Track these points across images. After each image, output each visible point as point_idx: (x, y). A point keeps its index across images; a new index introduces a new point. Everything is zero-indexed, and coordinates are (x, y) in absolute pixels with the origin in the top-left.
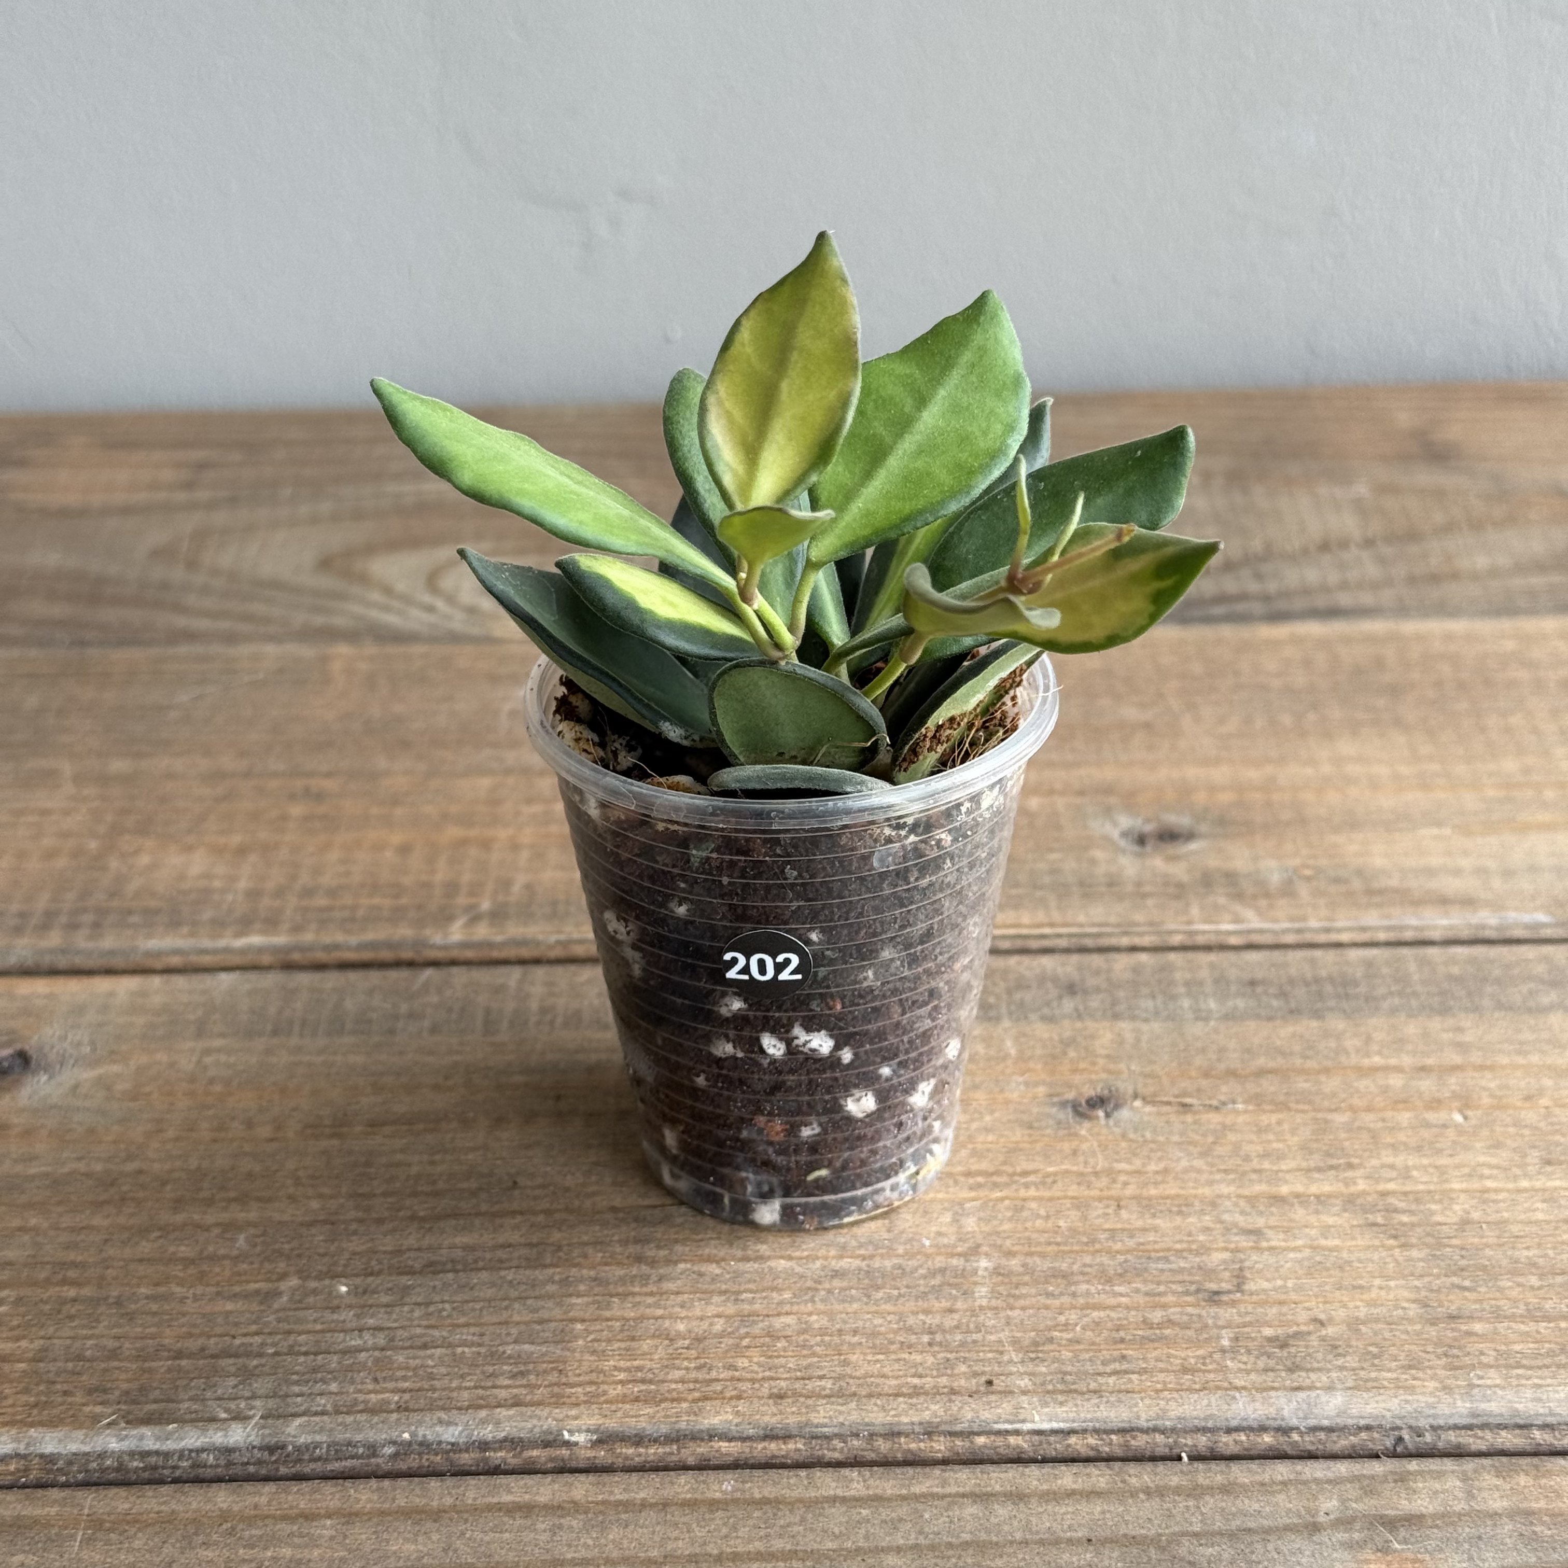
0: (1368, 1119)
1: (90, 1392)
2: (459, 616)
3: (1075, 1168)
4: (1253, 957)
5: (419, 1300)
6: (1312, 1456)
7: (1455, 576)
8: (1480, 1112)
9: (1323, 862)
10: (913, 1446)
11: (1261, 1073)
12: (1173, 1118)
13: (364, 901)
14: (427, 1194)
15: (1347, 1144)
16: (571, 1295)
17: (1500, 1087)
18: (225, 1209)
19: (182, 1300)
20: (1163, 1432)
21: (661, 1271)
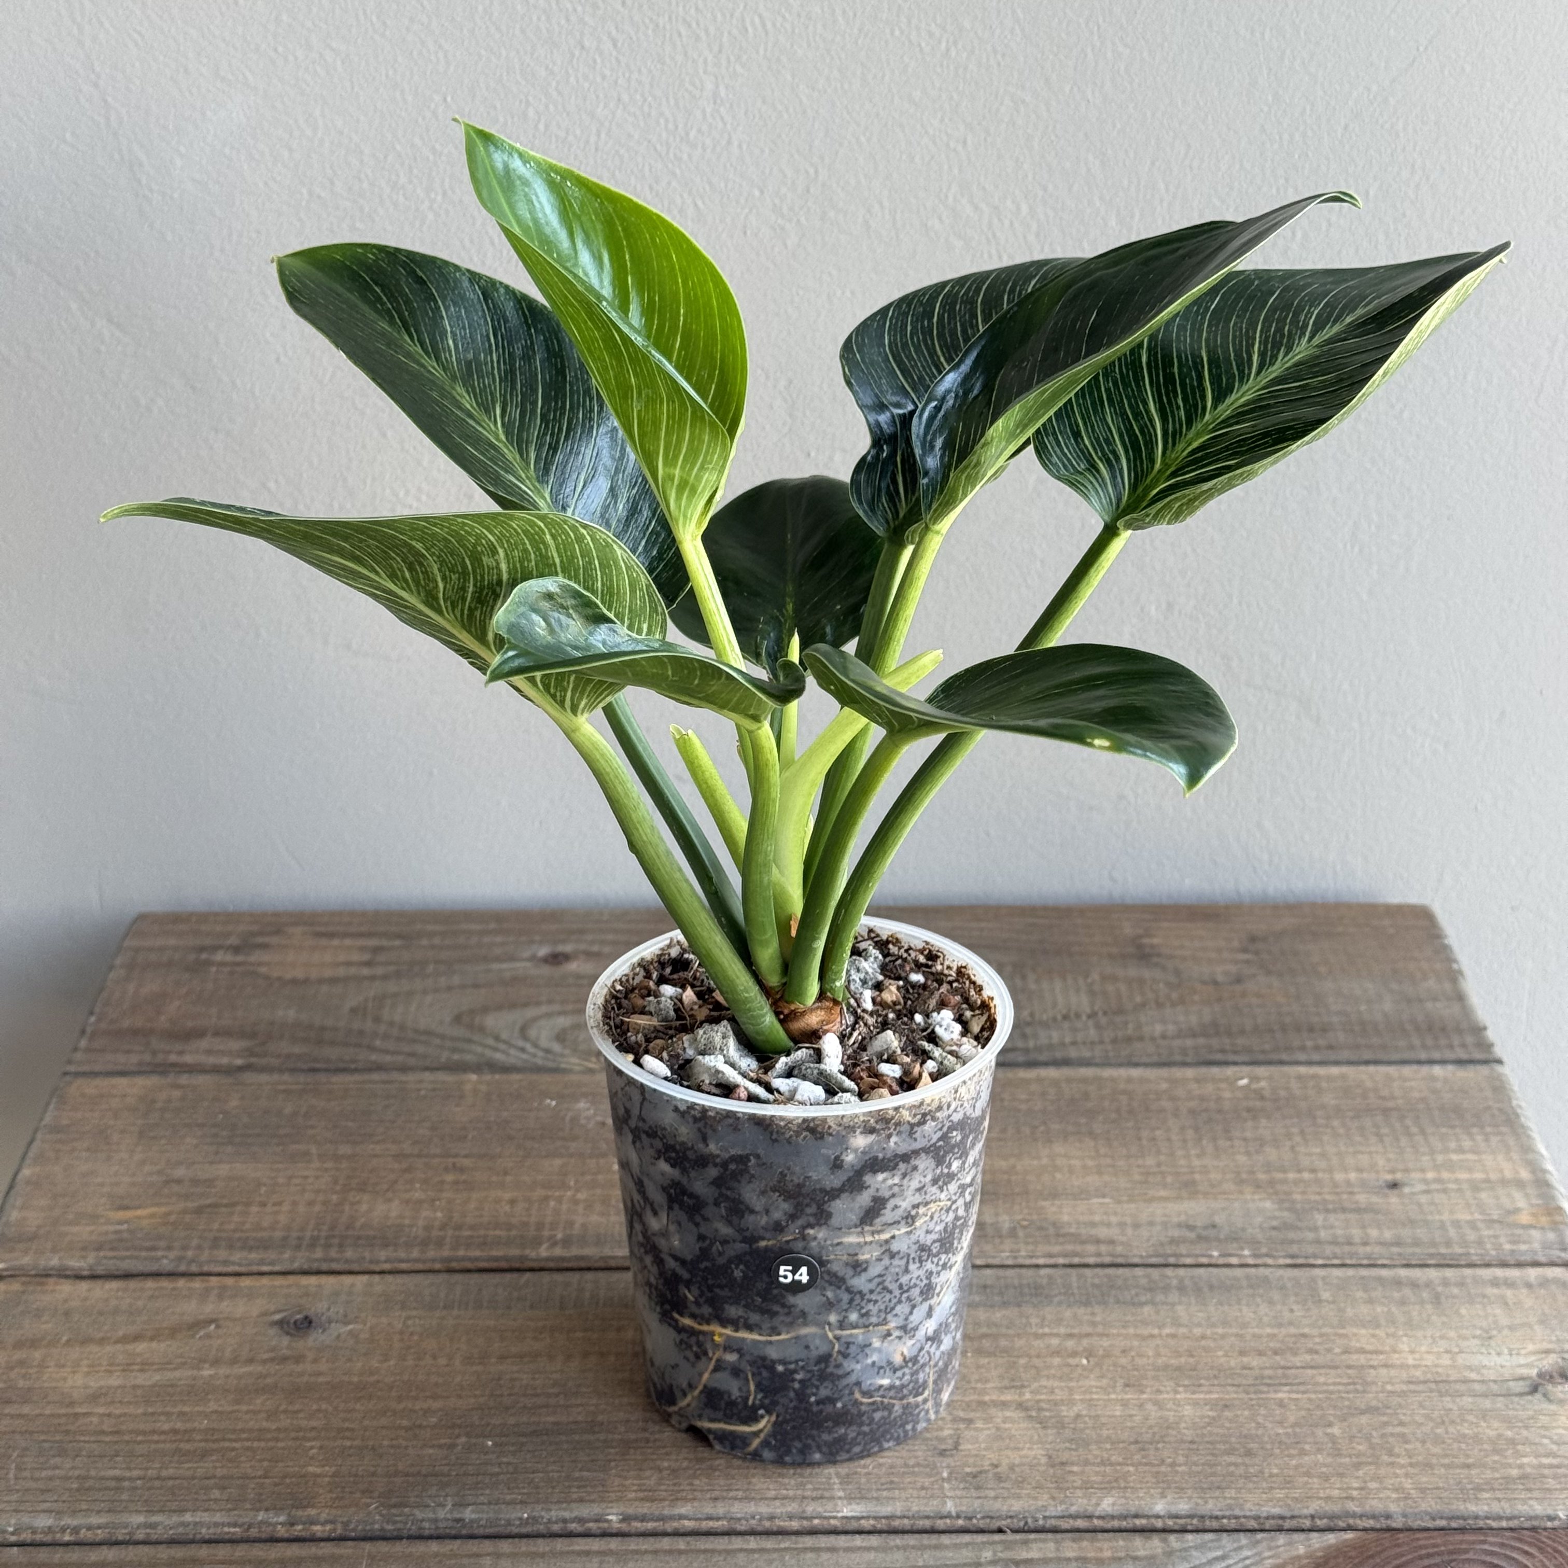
0: (1036, 1361)
1: (363, 1492)
2: (540, 1054)
4: (988, 1272)
5: (530, 1449)
6: (982, 1531)
7: (1141, 1039)
8: (1096, 1359)
9: (1035, 1217)
10: (782, 1524)
13: (491, 1233)
14: (532, 1396)
15: (1023, 1375)
16: (608, 1448)
17: (1110, 1346)
18: (424, 1402)
19: (406, 1448)
20: (907, 1518)
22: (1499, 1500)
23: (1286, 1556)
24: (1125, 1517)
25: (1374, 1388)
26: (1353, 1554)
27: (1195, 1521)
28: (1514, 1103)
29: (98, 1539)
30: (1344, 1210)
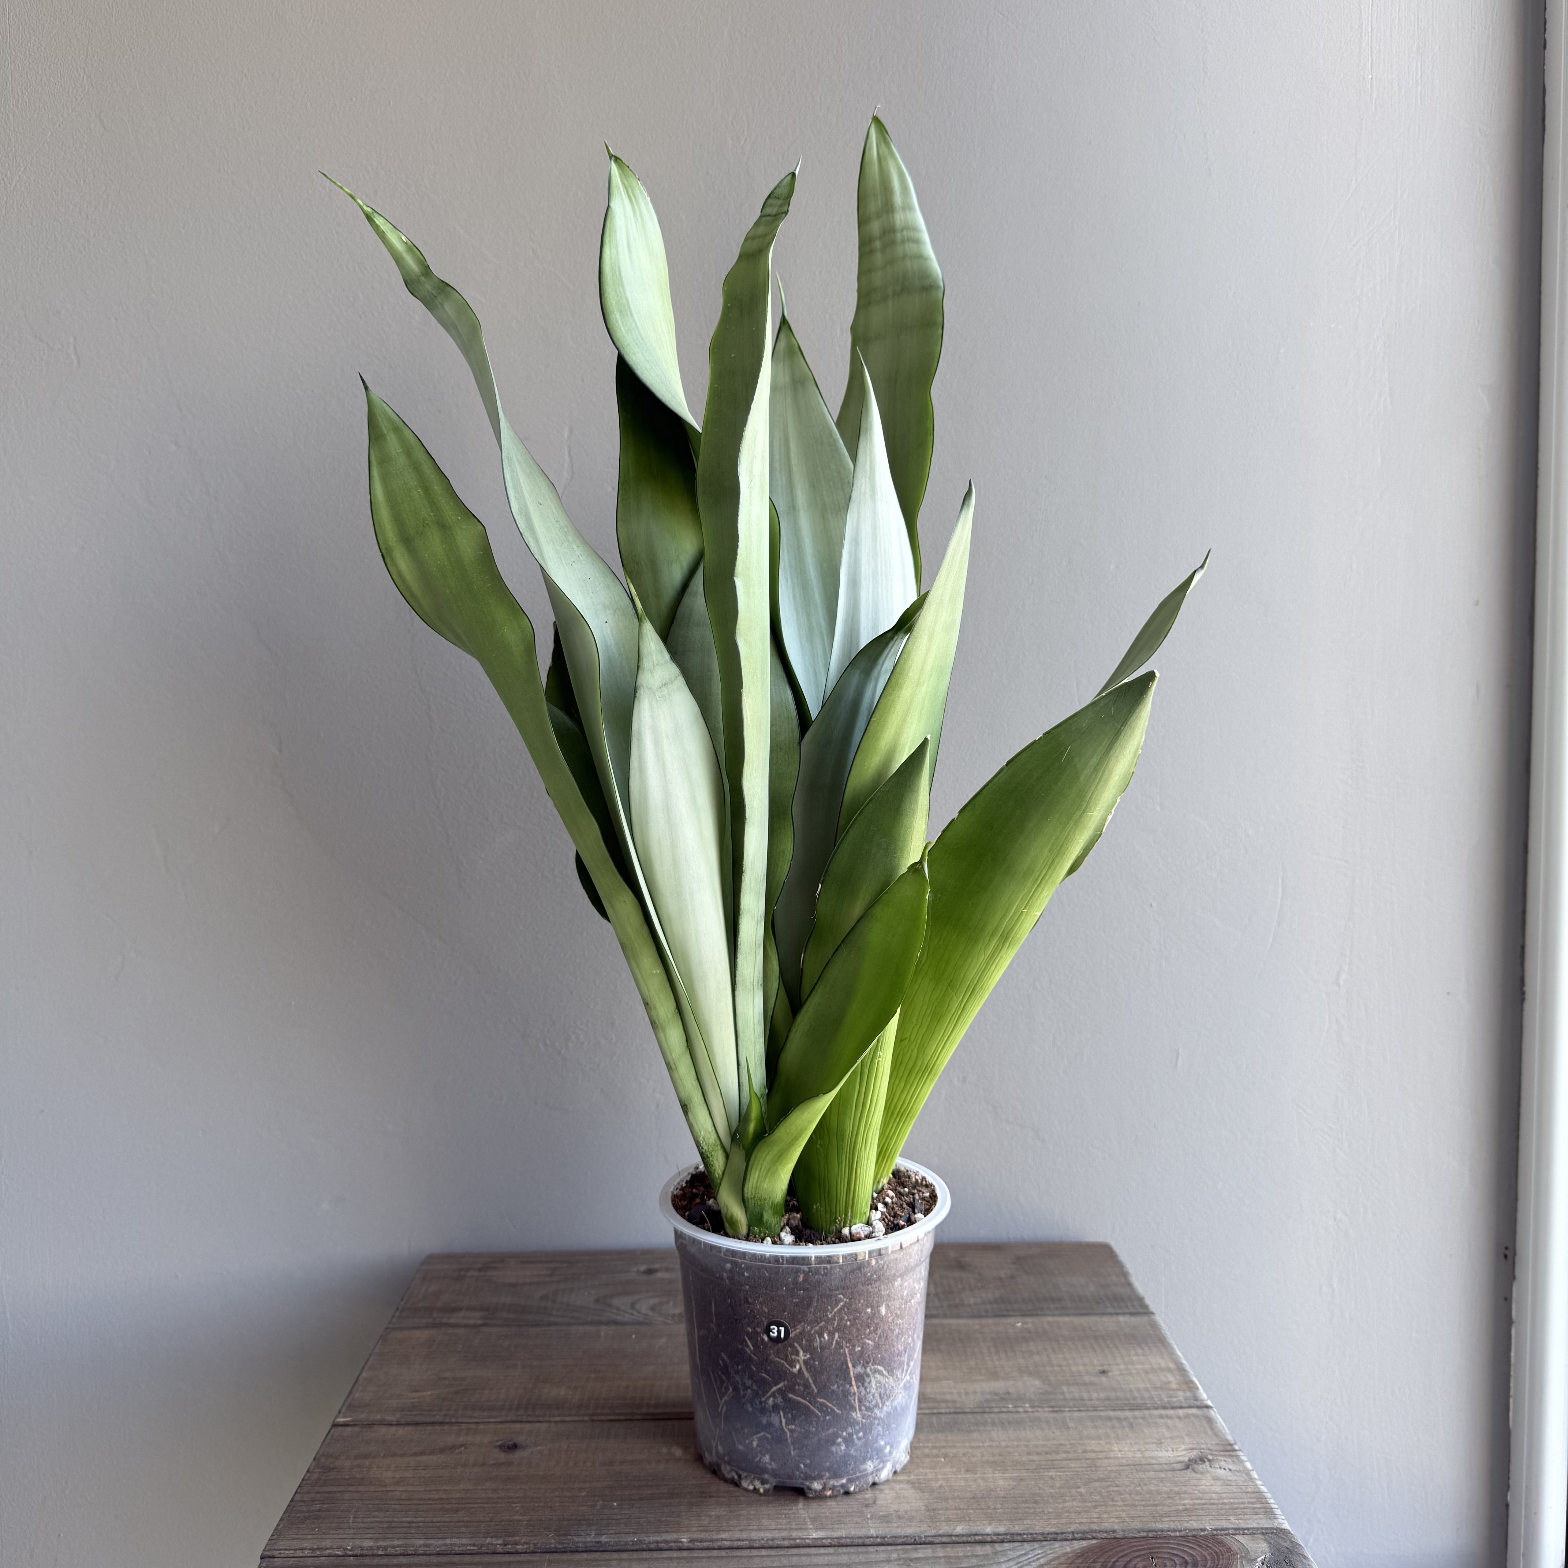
1: (545, 1528)
10: (779, 1542)
19: (569, 1506)
20: (849, 1538)
22: (1174, 1521)
23: (1060, 1552)
24: (970, 1535)
25: (1101, 1469)
26: (1097, 1551)
27: (1008, 1537)
28: (1163, 1332)
29: (398, 1552)
30: (1077, 1384)
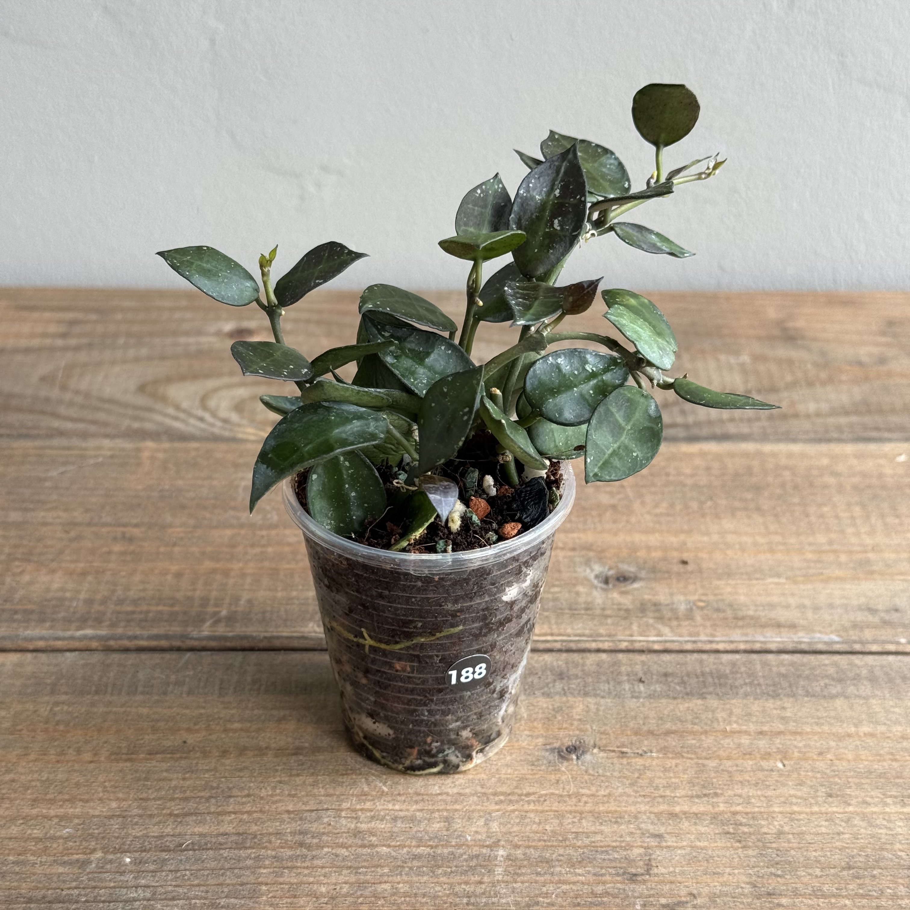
0: (728, 763)
2: (219, 424)
3: (557, 792)
4: (666, 657)
5: (172, 868)
7: (796, 416)
8: (792, 763)
9: (711, 598)
11: (668, 733)
12: (615, 761)
13: (154, 608)
14: (180, 799)
15: (714, 780)
16: (260, 867)
17: (805, 746)
18: (61, 806)
21: (314, 853)
